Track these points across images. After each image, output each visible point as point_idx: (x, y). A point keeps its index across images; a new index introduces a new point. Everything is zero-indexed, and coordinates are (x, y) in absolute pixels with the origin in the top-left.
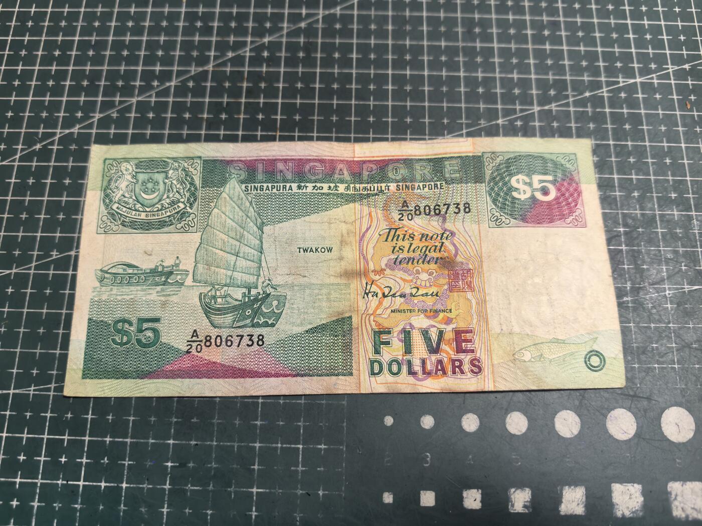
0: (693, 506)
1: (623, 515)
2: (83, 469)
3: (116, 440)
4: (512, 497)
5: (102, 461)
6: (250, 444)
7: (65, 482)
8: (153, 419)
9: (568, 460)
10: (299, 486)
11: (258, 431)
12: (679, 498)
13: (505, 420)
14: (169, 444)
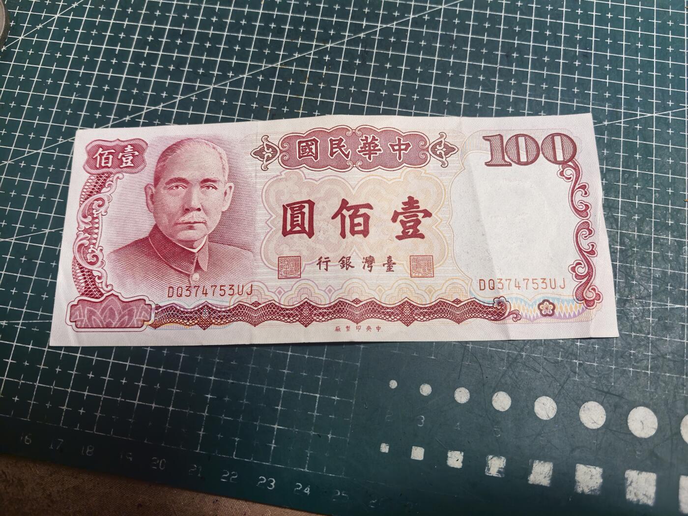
0: (644, 493)
1: (583, 491)
2: (139, 391)
3: (168, 370)
4: (489, 462)
5: (155, 387)
6: (277, 388)
7: (123, 400)
8: (200, 357)
9: (541, 438)
10: (313, 428)
11: (285, 378)
12: (634, 485)
13: (492, 397)
14: (211, 379)
